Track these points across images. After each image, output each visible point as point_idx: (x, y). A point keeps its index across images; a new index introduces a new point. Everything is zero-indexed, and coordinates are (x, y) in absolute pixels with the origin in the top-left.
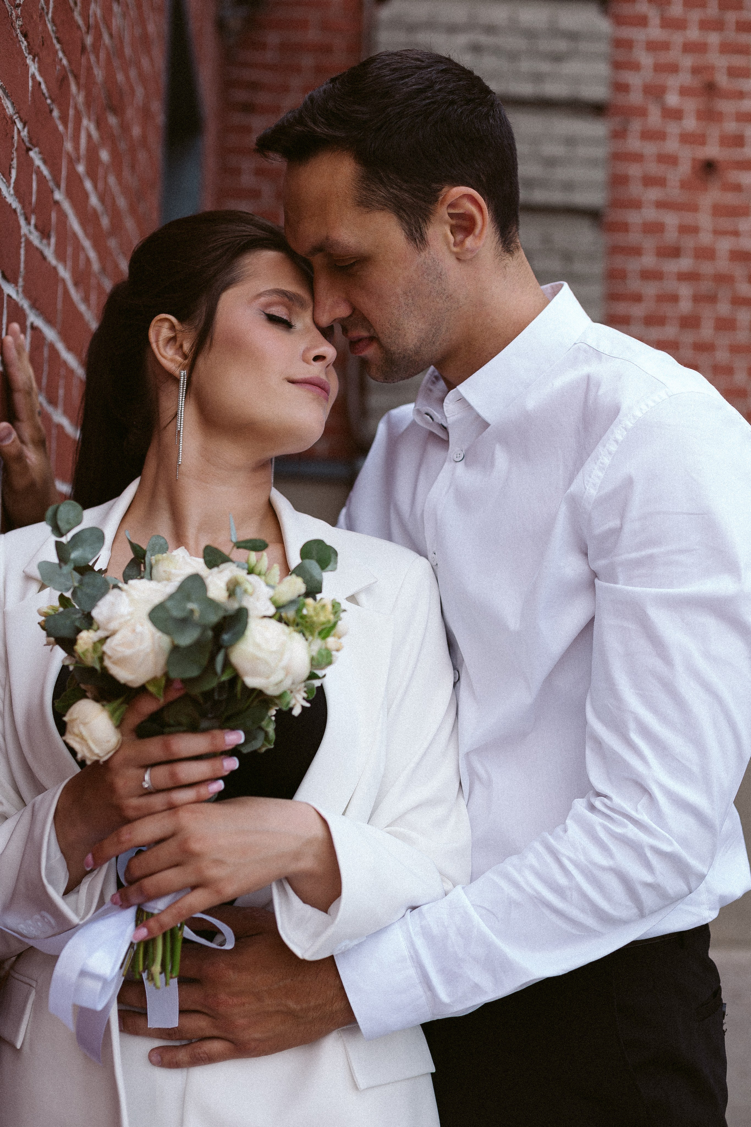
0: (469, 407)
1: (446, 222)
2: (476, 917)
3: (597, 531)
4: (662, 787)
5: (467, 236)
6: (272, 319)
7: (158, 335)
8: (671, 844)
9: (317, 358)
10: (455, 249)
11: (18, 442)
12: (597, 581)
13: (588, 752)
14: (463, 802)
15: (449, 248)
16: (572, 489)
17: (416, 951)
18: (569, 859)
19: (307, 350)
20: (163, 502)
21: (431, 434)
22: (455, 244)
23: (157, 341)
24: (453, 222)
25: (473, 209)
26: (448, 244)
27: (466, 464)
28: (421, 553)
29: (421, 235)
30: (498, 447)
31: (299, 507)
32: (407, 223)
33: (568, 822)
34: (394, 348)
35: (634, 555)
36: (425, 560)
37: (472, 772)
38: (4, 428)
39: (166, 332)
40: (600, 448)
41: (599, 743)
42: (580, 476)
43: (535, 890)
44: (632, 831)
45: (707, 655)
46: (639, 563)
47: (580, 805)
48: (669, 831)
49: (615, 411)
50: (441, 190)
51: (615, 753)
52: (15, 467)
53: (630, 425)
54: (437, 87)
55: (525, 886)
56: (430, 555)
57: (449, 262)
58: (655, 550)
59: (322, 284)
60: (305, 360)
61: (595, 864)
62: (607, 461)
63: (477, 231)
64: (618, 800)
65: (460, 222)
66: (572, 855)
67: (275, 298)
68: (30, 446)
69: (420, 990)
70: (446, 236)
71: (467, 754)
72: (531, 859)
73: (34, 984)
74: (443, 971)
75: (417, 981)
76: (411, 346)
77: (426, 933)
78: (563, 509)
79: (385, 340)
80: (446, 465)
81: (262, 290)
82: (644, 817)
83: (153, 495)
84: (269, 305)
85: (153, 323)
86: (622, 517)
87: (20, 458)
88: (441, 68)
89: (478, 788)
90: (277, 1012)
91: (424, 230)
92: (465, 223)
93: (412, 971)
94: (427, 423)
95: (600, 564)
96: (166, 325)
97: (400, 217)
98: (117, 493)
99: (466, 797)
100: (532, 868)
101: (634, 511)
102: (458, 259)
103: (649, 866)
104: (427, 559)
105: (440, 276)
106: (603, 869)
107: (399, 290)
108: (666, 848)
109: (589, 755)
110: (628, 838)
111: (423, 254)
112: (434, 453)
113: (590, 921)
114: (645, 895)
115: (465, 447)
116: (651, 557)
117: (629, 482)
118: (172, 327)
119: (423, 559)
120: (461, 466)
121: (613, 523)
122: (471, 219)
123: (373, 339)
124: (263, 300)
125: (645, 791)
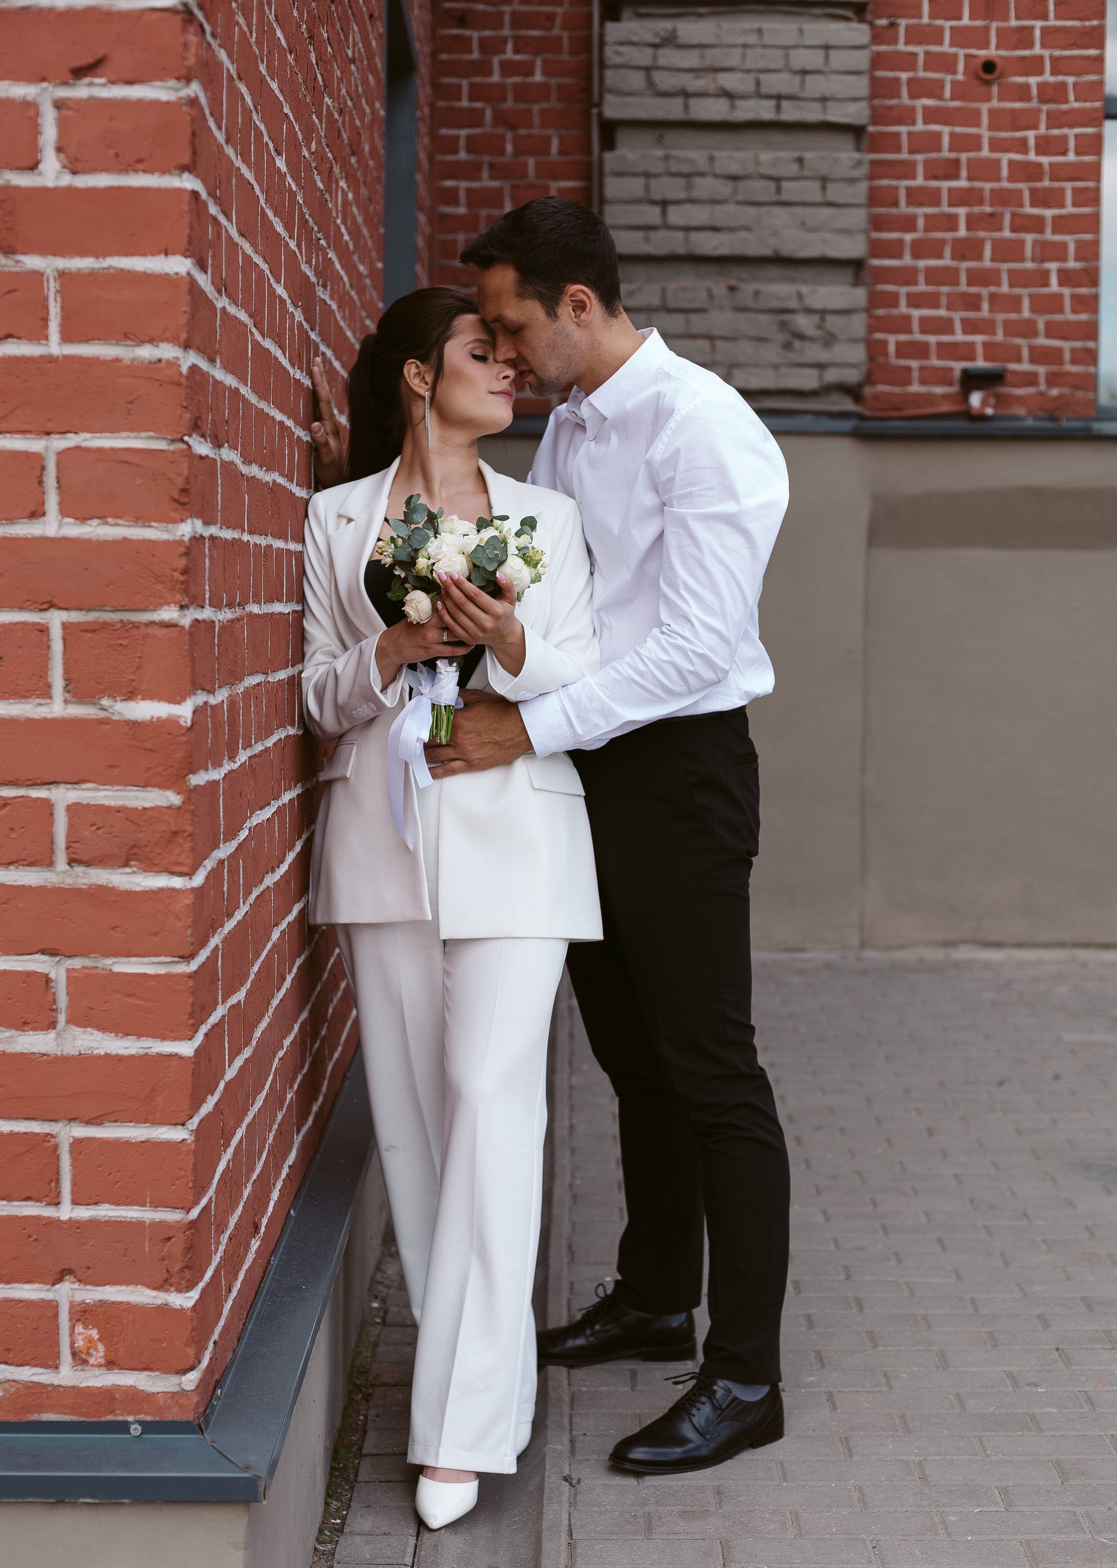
0: (595, 409)
1: (570, 305)
2: (597, 689)
3: (663, 479)
4: (696, 617)
5: (583, 312)
6: (475, 357)
7: (409, 373)
8: (703, 649)
9: (505, 378)
10: (576, 320)
11: (325, 434)
12: (665, 508)
13: (661, 603)
14: (596, 640)
15: (572, 319)
16: (648, 456)
17: (564, 706)
18: (646, 656)
19: (499, 373)
20: (417, 469)
21: (577, 424)
22: (576, 317)
23: (409, 377)
24: (574, 304)
25: (585, 298)
26: (571, 317)
27: (596, 443)
28: (571, 495)
29: (555, 312)
30: (613, 432)
31: (498, 470)
32: (547, 307)
33: (649, 639)
34: (543, 377)
35: (681, 492)
36: (573, 500)
37: (602, 622)
38: (317, 426)
39: (414, 370)
40: (662, 433)
41: (666, 597)
42: (651, 449)
43: (630, 675)
44: (680, 642)
45: (723, 546)
46: (684, 496)
47: (656, 631)
48: (703, 643)
49: (672, 411)
50: (565, 286)
51: (673, 601)
52: (324, 450)
53: (678, 419)
54: (564, 226)
55: (623, 672)
56: (577, 497)
57: (572, 327)
58: (693, 489)
59: (500, 339)
60: (498, 380)
61: (660, 659)
62: (666, 440)
63: (587, 310)
64: (674, 626)
65: (578, 304)
66: (648, 655)
67: (477, 344)
68: (331, 436)
69: (566, 728)
70: (569, 313)
71: (598, 610)
72: (627, 659)
73: (355, 742)
74: (579, 717)
75: (565, 722)
76: (553, 375)
77: (570, 698)
78: (643, 467)
79: (538, 373)
80: (585, 443)
81: (468, 341)
82: (688, 634)
83: (411, 465)
84: (474, 349)
85: (406, 366)
86: (675, 471)
87: (327, 444)
88: (567, 213)
89: (605, 631)
90: (490, 742)
91: (556, 310)
92: (581, 305)
93: (562, 717)
94: (574, 417)
95: (665, 498)
96: (413, 366)
97: (542, 303)
98: (388, 465)
99: (599, 637)
100: (627, 663)
101: (681, 467)
102: (578, 325)
103: (691, 662)
104: (575, 499)
105: (567, 336)
106: (665, 662)
107: (543, 344)
108: (700, 651)
109: (662, 605)
110: (678, 645)
111: (556, 324)
112: (578, 435)
113: (659, 692)
114: (691, 679)
115: (595, 432)
116: (691, 492)
117: (678, 451)
118: (417, 367)
119: (572, 500)
120: (593, 443)
121: (670, 474)
122: (583, 302)
123: (531, 371)
124: (470, 346)
125: (689, 620)
